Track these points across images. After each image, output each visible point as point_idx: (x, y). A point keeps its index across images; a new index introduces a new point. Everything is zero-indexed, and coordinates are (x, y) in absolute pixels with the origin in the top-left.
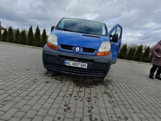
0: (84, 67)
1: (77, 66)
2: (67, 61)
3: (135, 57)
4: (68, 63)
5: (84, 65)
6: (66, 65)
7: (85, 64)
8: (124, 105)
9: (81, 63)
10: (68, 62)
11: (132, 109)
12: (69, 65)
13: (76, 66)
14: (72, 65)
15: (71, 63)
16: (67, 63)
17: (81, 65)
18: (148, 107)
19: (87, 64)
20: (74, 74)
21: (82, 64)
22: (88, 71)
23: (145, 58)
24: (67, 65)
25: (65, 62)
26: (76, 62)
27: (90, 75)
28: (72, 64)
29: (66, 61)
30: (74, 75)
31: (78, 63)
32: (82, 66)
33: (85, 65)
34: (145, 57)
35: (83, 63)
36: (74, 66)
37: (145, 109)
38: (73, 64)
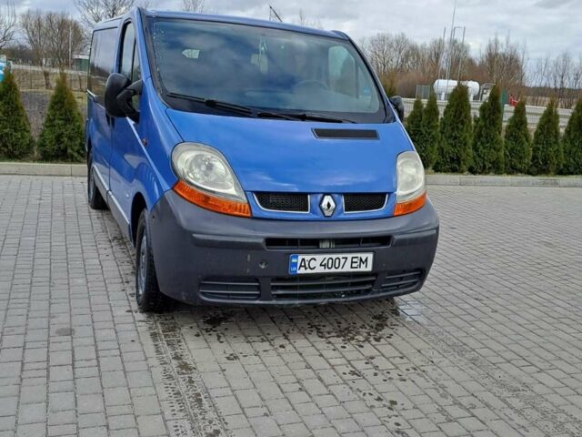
0: (363, 269)
1: (340, 270)
2: (300, 257)
3: (441, 150)
4: (307, 263)
5: (361, 260)
6: (298, 272)
7: (363, 256)
8: (509, 362)
9: (350, 256)
10: (303, 260)
11: (532, 365)
12: (309, 271)
13: (333, 270)
14: (320, 270)
15: (315, 263)
16: (301, 266)
17: (352, 262)
18: (564, 352)
19: (370, 256)
20: (323, 301)
21: (354, 260)
22: (374, 278)
23: (485, 151)
24: (302, 271)
25: (294, 261)
26: (334, 256)
27: (379, 292)
28: (321, 265)
29: (297, 257)
30: (325, 305)
31: (340, 256)
32: (354, 265)
33: (366, 260)
34: (482, 144)
35: (359, 255)
36: (327, 270)
37: (560, 359)
38: (325, 265)
